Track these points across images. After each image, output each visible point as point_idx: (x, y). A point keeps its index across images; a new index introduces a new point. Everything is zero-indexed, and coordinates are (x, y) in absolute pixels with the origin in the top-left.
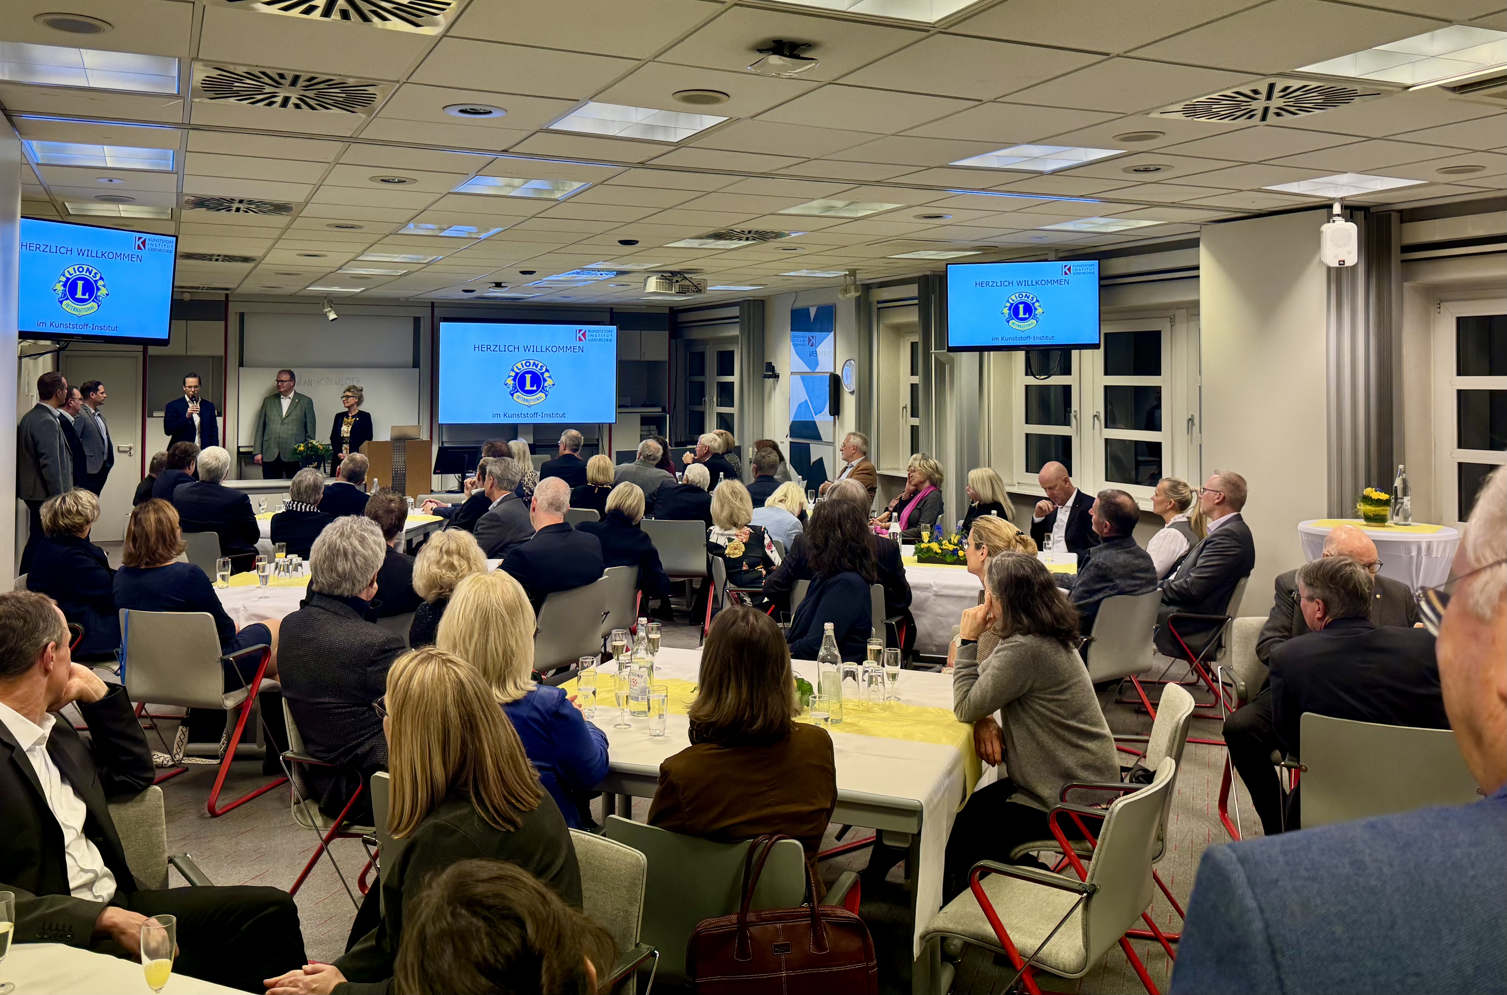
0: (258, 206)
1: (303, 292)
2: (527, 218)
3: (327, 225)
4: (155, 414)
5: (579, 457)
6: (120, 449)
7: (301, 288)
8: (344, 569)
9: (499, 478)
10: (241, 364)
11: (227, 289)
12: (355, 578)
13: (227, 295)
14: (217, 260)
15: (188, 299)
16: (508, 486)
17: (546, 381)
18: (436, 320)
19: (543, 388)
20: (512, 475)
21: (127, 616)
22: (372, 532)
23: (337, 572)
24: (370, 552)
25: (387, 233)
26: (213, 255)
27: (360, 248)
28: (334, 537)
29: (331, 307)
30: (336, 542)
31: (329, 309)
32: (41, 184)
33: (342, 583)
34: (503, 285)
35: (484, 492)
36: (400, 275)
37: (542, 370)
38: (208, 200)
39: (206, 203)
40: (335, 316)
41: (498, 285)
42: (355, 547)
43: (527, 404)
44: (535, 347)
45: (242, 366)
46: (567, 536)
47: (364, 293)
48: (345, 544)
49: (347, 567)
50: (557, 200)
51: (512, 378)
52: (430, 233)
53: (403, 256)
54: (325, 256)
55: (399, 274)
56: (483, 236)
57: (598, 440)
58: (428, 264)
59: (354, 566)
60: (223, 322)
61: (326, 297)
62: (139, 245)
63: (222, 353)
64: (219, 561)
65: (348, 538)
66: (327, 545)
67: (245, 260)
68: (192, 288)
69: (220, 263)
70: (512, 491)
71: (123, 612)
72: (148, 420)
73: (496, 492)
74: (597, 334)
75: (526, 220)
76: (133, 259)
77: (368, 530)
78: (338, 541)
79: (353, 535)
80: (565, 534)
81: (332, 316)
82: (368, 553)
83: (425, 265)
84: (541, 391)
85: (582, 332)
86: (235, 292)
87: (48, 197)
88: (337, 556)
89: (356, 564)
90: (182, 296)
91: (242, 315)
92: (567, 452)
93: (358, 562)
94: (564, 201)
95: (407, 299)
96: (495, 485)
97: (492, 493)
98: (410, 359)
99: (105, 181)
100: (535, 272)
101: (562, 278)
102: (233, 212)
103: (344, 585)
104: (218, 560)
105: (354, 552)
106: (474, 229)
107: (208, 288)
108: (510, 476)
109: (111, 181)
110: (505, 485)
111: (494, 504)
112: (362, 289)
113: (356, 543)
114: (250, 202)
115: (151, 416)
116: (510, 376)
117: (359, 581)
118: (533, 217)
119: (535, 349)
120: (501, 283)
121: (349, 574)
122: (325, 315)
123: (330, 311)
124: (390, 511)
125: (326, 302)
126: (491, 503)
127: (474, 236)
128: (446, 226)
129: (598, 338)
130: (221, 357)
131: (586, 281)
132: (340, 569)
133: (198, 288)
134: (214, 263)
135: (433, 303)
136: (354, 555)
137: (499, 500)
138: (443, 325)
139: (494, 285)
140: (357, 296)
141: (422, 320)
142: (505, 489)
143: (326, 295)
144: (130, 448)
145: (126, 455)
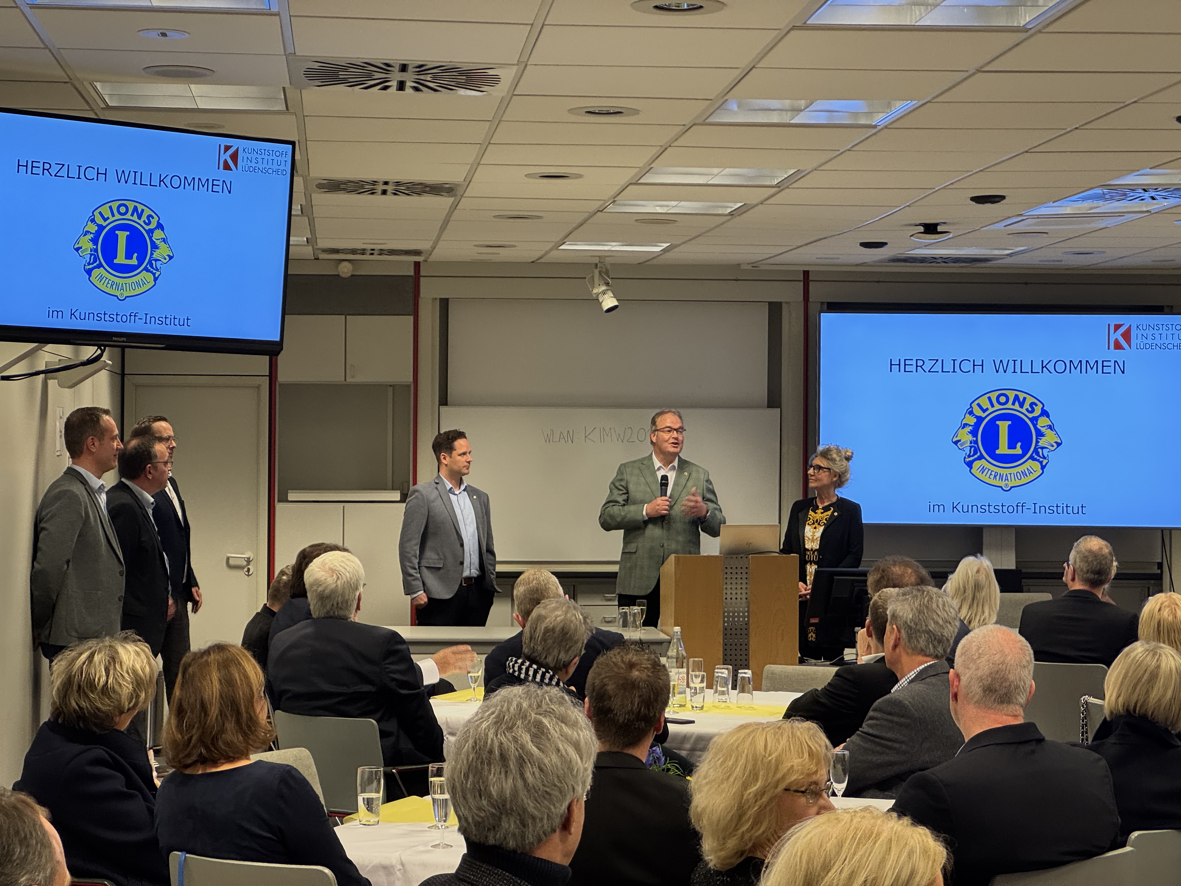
0: (435, 77)
1: (554, 256)
2: (965, 75)
3: (570, 111)
4: (291, 496)
5: (1107, 599)
6: (231, 562)
7: (550, 246)
8: (502, 791)
9: (910, 628)
10: (444, 401)
11: (417, 253)
12: (525, 810)
13: (417, 265)
14: (384, 192)
15: (349, 275)
16: (927, 647)
17: (1042, 435)
18: (813, 308)
19: (1036, 451)
20: (936, 623)
21: (183, 865)
22: (563, 719)
23: (490, 796)
24: (554, 758)
25: (687, 121)
26: (375, 183)
27: (641, 158)
28: (484, 725)
29: (607, 284)
30: (487, 735)
31: (604, 288)
32: (46, 47)
33: (500, 819)
34: (939, 229)
35: (883, 658)
36: (731, 214)
37: (1033, 411)
38: (345, 68)
39: (342, 75)
40: (614, 303)
41: (931, 229)
42: (523, 747)
43: (1002, 484)
44: (1018, 364)
45: (446, 404)
46: (1033, 752)
47: (669, 255)
48: (503, 739)
49: (508, 785)
50: (1024, 29)
51: (969, 429)
52: (775, 118)
53: (728, 171)
54: (580, 176)
55: (729, 210)
56: (879, 119)
57: (1160, 566)
58: (780, 187)
59: (520, 783)
60: (411, 318)
61: (596, 265)
62: (226, 162)
63: (409, 378)
64: (363, 773)
65: (510, 729)
66: (471, 742)
67: (435, 189)
68: (354, 251)
69: (389, 198)
70: (937, 657)
71: (176, 857)
72: (280, 507)
73: (905, 659)
74: (1157, 333)
75: (965, 79)
76: (215, 188)
77: (553, 712)
78: (491, 735)
79: (519, 723)
80: (1029, 748)
81: (609, 302)
82: (551, 760)
83: (773, 190)
84: (1032, 458)
85: (1122, 330)
86: (432, 258)
87: (63, 74)
88: (489, 764)
89: (524, 779)
90: (337, 267)
91: (444, 304)
92: (1078, 586)
93: (528, 775)
94: (1040, 32)
95: (754, 265)
96: (902, 642)
97: (897, 661)
98: (762, 391)
99: (154, 35)
100: (1003, 198)
101: (1068, 211)
102: (393, 90)
103: (504, 824)
104: (360, 770)
105: (521, 757)
106: (860, 105)
107: (381, 252)
108: (932, 626)
109: (164, 35)
110: (922, 643)
111: (903, 682)
112: (665, 245)
113: (526, 738)
114: (421, 68)
115: (284, 499)
116: (965, 425)
117: (534, 818)
118: (979, 71)
119: (1018, 367)
120: (935, 225)
121: (511, 801)
122: (596, 302)
123: (604, 293)
124: (631, 686)
125: (596, 272)
126: (897, 681)
127: (863, 121)
128: (802, 103)
129: (1158, 341)
130: (408, 386)
131: (1121, 214)
132: (494, 791)
133: (363, 252)
134: (378, 198)
135: (806, 273)
136: (521, 761)
137: (912, 675)
138: (827, 319)
139: (922, 229)
140: (655, 262)
141: (785, 307)
142: (922, 652)
143: (596, 260)
144: (249, 561)
145: (241, 573)
